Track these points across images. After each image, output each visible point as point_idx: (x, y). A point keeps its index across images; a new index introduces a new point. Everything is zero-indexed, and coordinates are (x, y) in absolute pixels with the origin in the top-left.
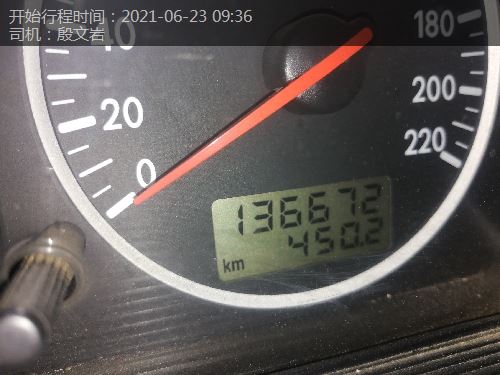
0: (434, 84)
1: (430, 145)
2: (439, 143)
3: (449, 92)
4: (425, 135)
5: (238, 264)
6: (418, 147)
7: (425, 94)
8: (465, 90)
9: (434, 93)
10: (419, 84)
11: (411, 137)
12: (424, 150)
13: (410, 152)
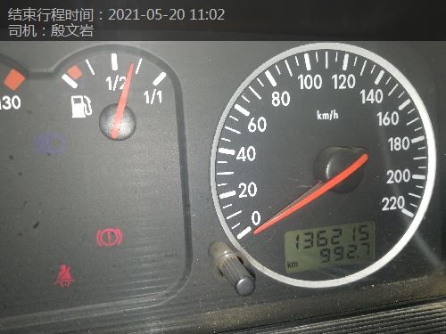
0: (398, 174)
1: (396, 205)
2: (401, 205)
3: (406, 178)
4: (393, 200)
5: (295, 264)
6: (389, 206)
7: (393, 179)
8: (416, 177)
9: (398, 178)
10: (390, 174)
11: (386, 201)
12: (393, 208)
13: (385, 209)
